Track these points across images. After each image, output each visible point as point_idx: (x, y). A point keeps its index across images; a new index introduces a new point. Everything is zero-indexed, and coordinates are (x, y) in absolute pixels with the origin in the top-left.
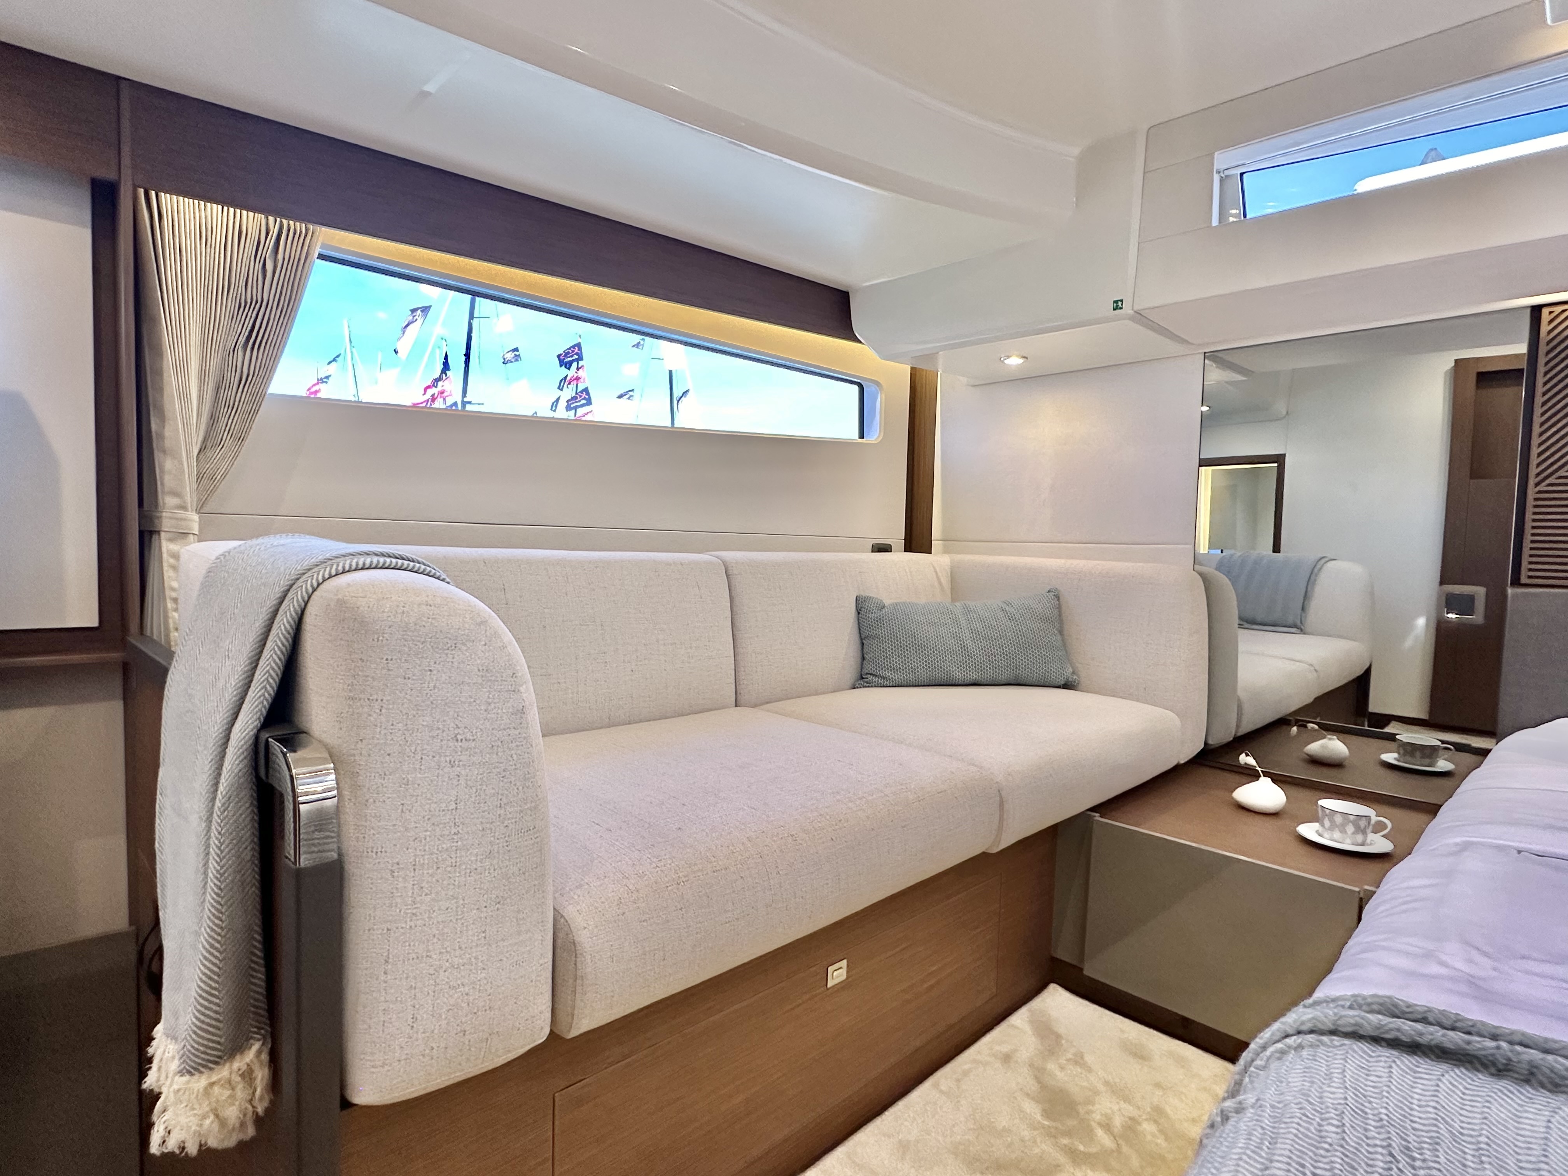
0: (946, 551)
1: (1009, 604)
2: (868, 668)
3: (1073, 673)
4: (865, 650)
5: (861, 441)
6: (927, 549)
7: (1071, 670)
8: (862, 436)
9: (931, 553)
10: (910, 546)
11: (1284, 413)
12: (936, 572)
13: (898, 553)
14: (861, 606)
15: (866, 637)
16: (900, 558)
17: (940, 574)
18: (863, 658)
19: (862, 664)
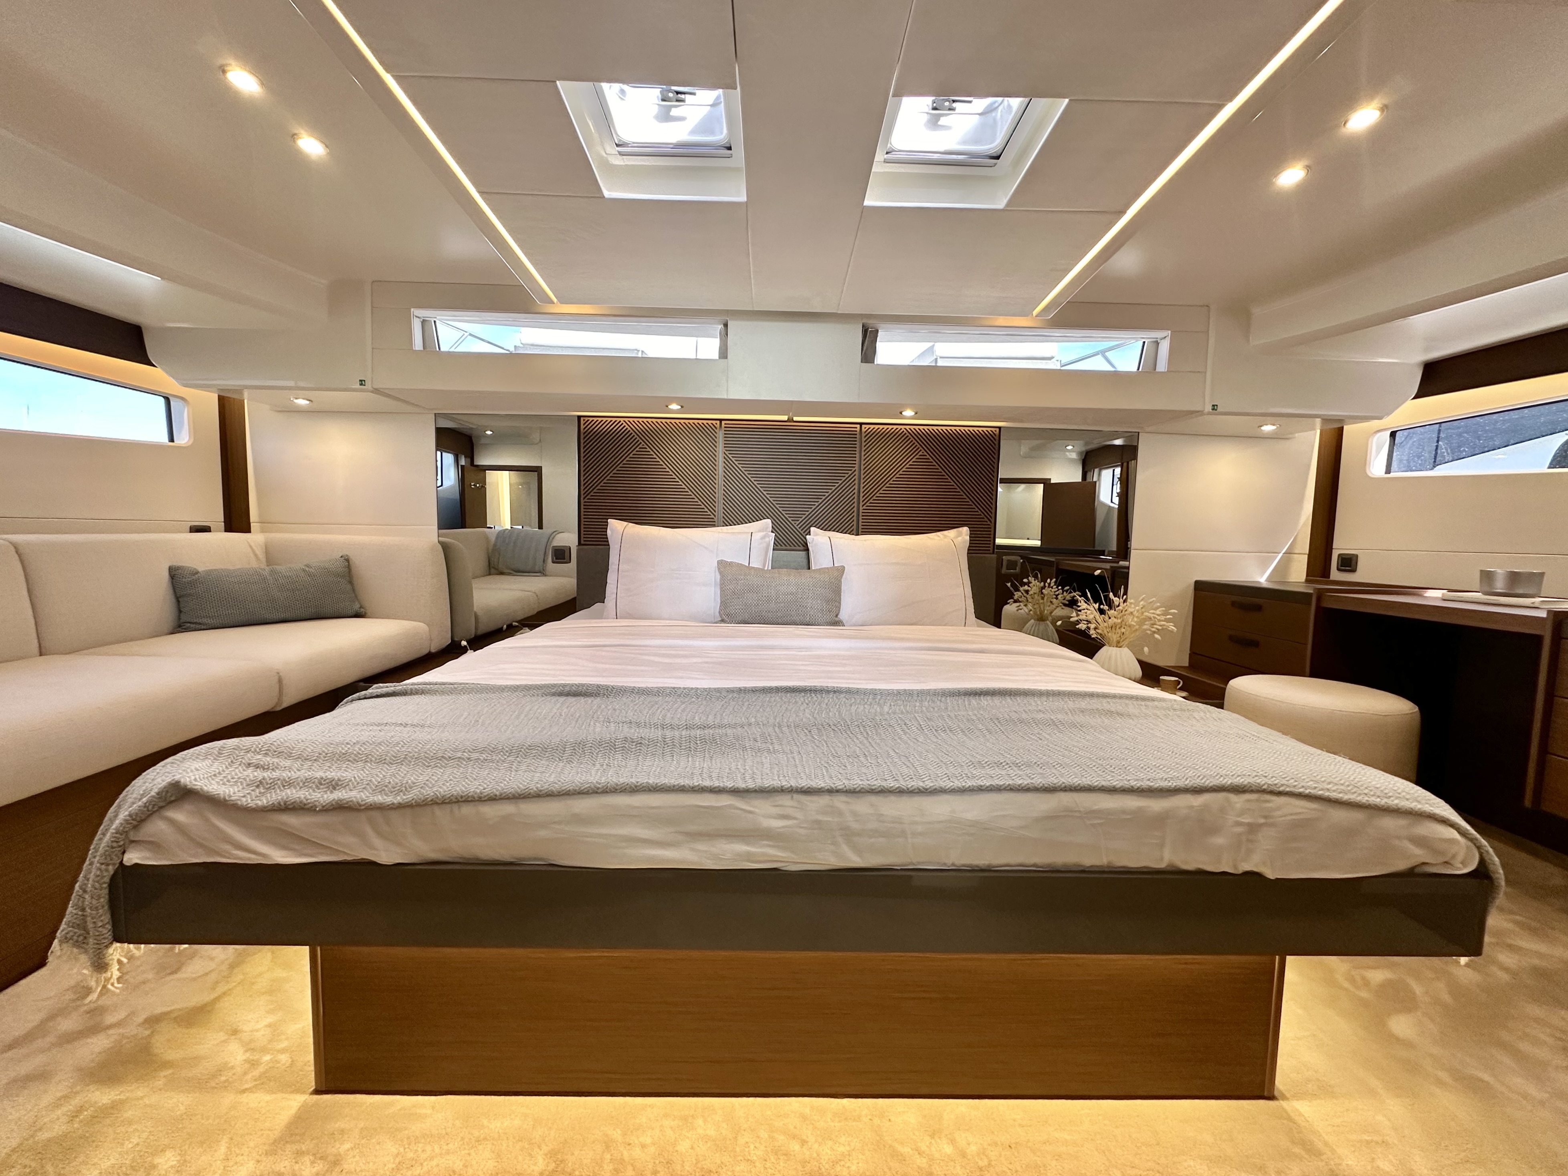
0: (263, 531)
1: (307, 566)
2: (184, 618)
3: (361, 607)
4: (182, 605)
5: (171, 444)
6: (247, 529)
7: (358, 606)
8: (172, 439)
9: (250, 532)
10: (230, 527)
11: (538, 439)
12: (251, 547)
13: (219, 533)
14: (174, 574)
15: (180, 597)
16: (220, 538)
17: (254, 548)
18: (180, 611)
19: (179, 616)
